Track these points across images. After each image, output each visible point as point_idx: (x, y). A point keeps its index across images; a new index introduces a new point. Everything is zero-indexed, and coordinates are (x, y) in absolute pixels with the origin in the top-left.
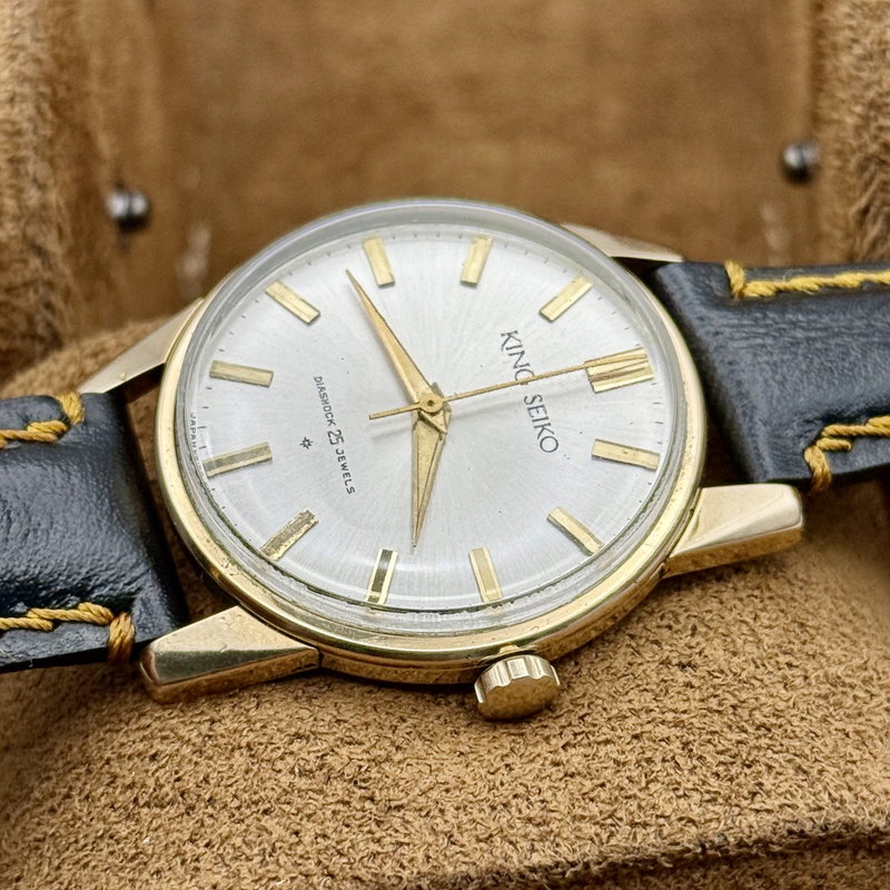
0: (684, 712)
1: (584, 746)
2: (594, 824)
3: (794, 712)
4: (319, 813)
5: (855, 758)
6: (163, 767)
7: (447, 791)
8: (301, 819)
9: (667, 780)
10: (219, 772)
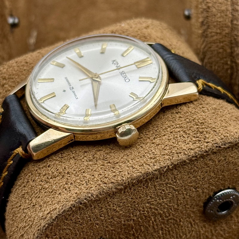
0: (181, 124)
1: (159, 137)
2: (168, 155)
3: (208, 118)
4: (97, 169)
5: (226, 126)
6: (52, 168)
7: (128, 156)
8: (93, 172)
9: (182, 141)
10: (68, 166)
